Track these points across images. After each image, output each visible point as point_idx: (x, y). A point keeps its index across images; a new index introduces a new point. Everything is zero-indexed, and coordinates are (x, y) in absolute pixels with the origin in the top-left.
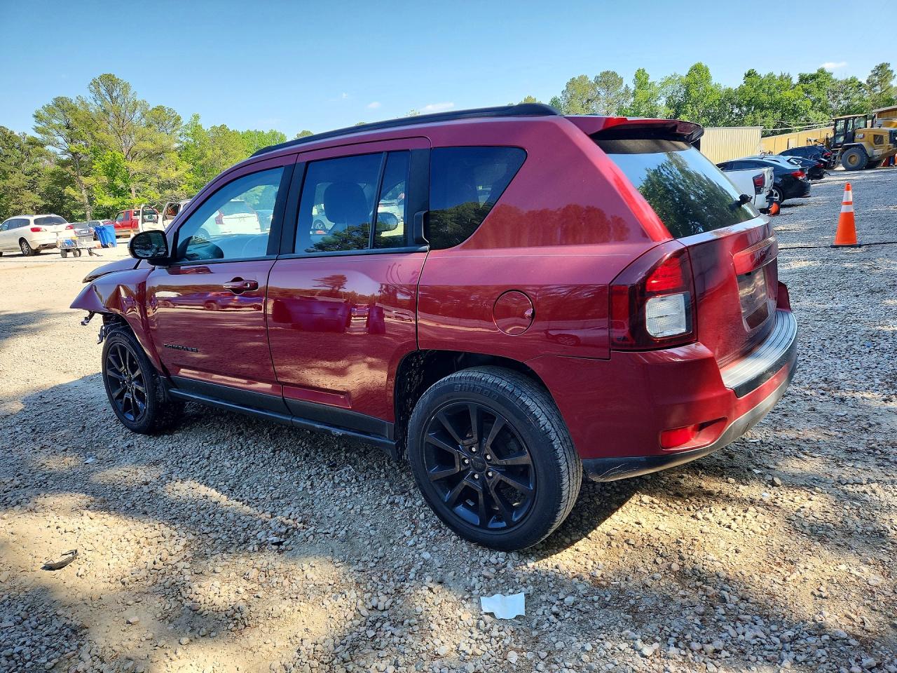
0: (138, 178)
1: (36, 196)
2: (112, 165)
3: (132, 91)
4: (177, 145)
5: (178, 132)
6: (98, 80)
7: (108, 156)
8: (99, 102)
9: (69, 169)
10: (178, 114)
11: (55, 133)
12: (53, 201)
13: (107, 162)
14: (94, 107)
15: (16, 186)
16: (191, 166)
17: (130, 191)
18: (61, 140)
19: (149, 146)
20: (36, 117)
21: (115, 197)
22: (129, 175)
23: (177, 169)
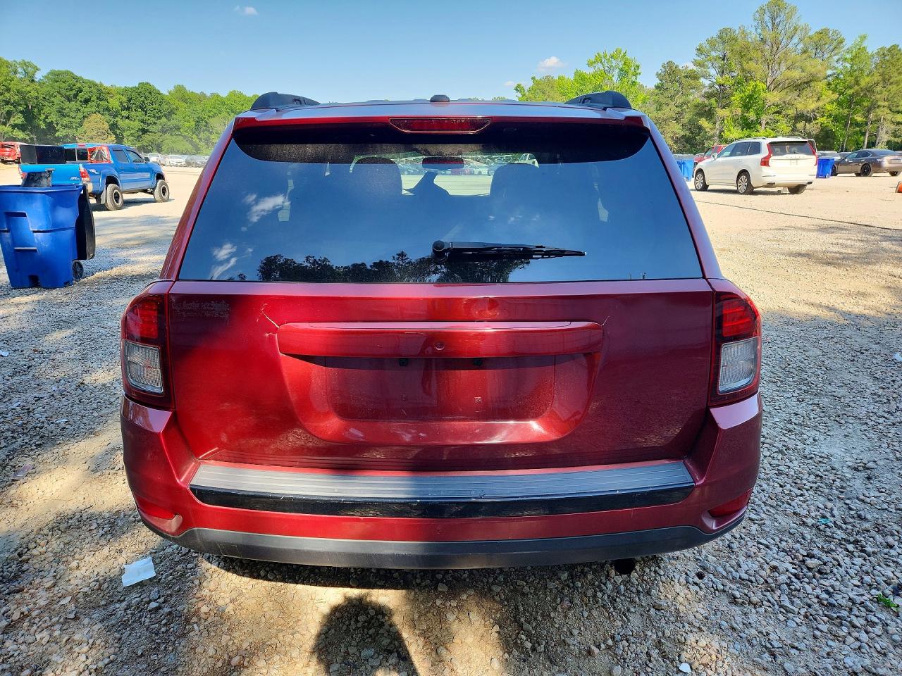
0: (774, 109)
1: (679, 127)
2: (751, 97)
3: (798, 14)
4: (829, 72)
5: (836, 58)
6: (765, 7)
7: (749, 89)
8: (759, 31)
9: (713, 101)
10: (842, 37)
11: (710, 65)
12: (692, 132)
13: (746, 94)
14: (753, 36)
15: (665, 117)
16: (836, 96)
17: (760, 124)
18: (713, 72)
19: (796, 74)
20: (698, 50)
21: (742, 130)
22: (764, 107)
23: (818, 100)
